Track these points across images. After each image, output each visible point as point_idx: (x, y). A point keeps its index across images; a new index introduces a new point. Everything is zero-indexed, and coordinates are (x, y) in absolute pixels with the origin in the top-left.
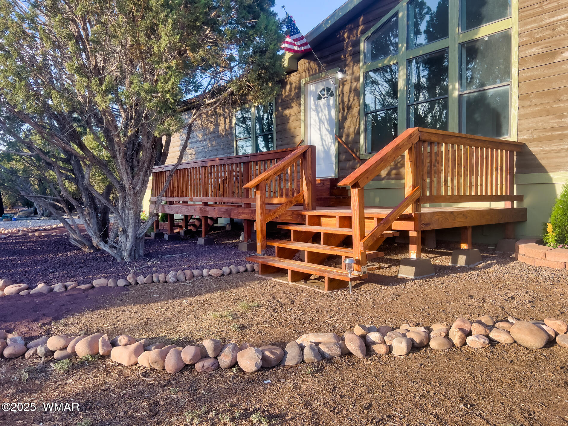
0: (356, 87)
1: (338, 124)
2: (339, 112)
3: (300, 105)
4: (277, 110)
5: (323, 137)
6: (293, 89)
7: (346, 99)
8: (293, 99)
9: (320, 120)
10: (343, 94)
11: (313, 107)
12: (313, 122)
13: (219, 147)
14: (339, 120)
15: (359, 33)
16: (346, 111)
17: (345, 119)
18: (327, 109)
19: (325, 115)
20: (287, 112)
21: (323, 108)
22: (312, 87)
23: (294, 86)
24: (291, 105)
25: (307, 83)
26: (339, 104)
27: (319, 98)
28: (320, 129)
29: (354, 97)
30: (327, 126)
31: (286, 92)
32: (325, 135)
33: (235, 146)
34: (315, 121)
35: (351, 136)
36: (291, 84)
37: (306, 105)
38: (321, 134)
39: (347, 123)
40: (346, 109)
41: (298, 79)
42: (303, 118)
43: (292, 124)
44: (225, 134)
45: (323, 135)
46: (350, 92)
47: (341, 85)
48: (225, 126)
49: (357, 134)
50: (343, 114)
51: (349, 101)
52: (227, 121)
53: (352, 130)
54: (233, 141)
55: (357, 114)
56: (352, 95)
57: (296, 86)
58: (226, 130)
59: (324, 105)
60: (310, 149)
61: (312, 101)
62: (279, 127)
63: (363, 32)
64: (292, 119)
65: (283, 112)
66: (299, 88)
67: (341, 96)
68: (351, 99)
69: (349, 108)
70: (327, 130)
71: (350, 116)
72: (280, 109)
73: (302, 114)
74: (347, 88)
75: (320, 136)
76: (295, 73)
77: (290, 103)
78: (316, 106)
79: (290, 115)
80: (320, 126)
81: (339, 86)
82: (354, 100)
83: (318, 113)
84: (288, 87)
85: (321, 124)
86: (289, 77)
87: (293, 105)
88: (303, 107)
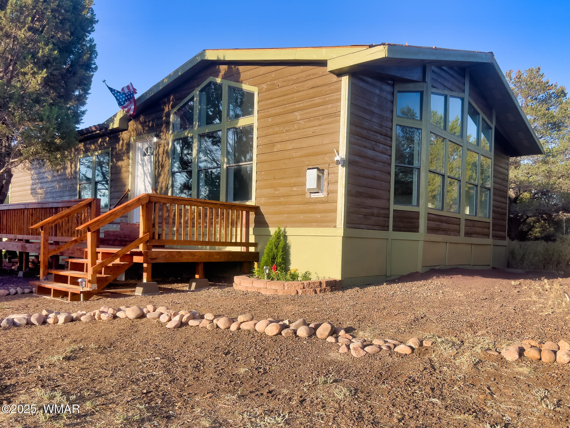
0: (167, 150)
1: (154, 179)
2: (156, 169)
3: (129, 158)
4: (112, 161)
5: (147, 188)
6: (125, 145)
7: (160, 159)
8: (124, 153)
9: (145, 173)
10: (159, 155)
11: (140, 162)
12: (139, 174)
13: (65, 189)
14: (156, 176)
15: (170, 107)
16: (161, 169)
17: (159, 175)
18: (149, 165)
19: (148, 169)
20: (120, 163)
21: (147, 163)
22: (139, 145)
23: (125, 142)
24: (122, 158)
25: (135, 141)
26: (156, 162)
27: (145, 155)
28: (144, 181)
29: (166, 158)
30: (149, 179)
31: (119, 146)
32: (148, 186)
33: (78, 189)
34: (141, 173)
35: (163, 190)
36: (123, 140)
37: (134, 160)
38: (145, 185)
39: (161, 179)
40: (160, 167)
41: (128, 137)
42: (130, 170)
43: (124, 175)
44: (71, 178)
45: (146, 186)
46: (163, 154)
47: (157, 147)
48: (71, 170)
49: (167, 189)
50: (158, 170)
51: (162, 161)
52: (73, 166)
53: (164, 184)
54: (77, 184)
55: (167, 172)
56: (165, 156)
57: (126, 142)
58: (72, 174)
59: (148, 160)
60: (95, 201)
61: (139, 156)
62: (113, 176)
63: (173, 107)
64: (123, 170)
65: (116, 163)
66: (128, 144)
67: (157, 156)
68: (164, 159)
69: (163, 166)
70: (149, 182)
71: (162, 173)
72: (114, 160)
73: (130, 167)
74: (161, 150)
75: (144, 187)
76: (126, 132)
77: (122, 157)
78: (143, 160)
79: (122, 166)
80: (144, 178)
81: (156, 148)
82: (166, 160)
83: (143, 167)
84: (121, 142)
85: (146, 177)
86: (121, 134)
87: (124, 158)
88: (130, 161)
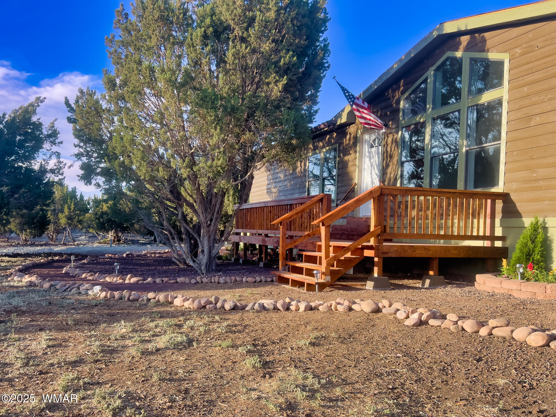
0: (396, 139)
1: (382, 171)
2: (384, 160)
3: (356, 152)
4: (339, 156)
5: (374, 181)
6: (352, 139)
7: (389, 149)
8: (351, 147)
9: (372, 165)
10: (387, 145)
11: (367, 154)
12: (366, 167)
13: (295, 187)
14: (383, 167)
15: (400, 94)
16: (389, 159)
17: (387, 166)
18: (377, 156)
19: (375, 161)
20: (346, 158)
21: (374, 155)
22: (366, 137)
23: (352, 136)
24: (349, 152)
25: (362, 133)
26: (384, 153)
27: (372, 147)
28: (371, 174)
29: (395, 147)
30: (377, 171)
31: (346, 141)
32: (375, 178)
33: (307, 186)
34: (368, 166)
35: (392, 181)
36: (350, 134)
37: (361, 153)
38: (371, 178)
39: (389, 170)
40: (389, 157)
41: (356, 130)
42: (357, 163)
43: (350, 169)
44: (301, 176)
45: (374, 178)
46: (392, 143)
47: (386, 137)
48: (301, 168)
49: (396, 180)
50: (386, 161)
51: (391, 151)
52: (303, 164)
53: (392, 175)
54: (306, 182)
55: (396, 162)
56: (394, 145)
57: (354, 136)
58: (301, 172)
59: (375, 151)
60: (326, 196)
61: (366, 147)
62: (340, 171)
63: (403, 93)
64: (350, 164)
65: (343, 158)
66: (356, 138)
67: (386, 146)
68: (393, 149)
69: (391, 157)
70: (377, 175)
71: (391, 164)
72: (341, 155)
73: (357, 160)
74: (390, 140)
75: (371, 180)
76: (353, 125)
77: (349, 151)
78: (370, 153)
79: (349, 161)
80: (371, 171)
81: (385, 138)
82: (395, 150)
83: (370, 159)
84: (348, 137)
85: (373, 169)
86: (349, 128)
87: (351, 152)
88: (358, 154)
